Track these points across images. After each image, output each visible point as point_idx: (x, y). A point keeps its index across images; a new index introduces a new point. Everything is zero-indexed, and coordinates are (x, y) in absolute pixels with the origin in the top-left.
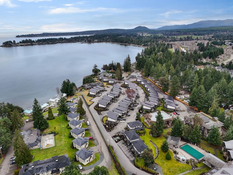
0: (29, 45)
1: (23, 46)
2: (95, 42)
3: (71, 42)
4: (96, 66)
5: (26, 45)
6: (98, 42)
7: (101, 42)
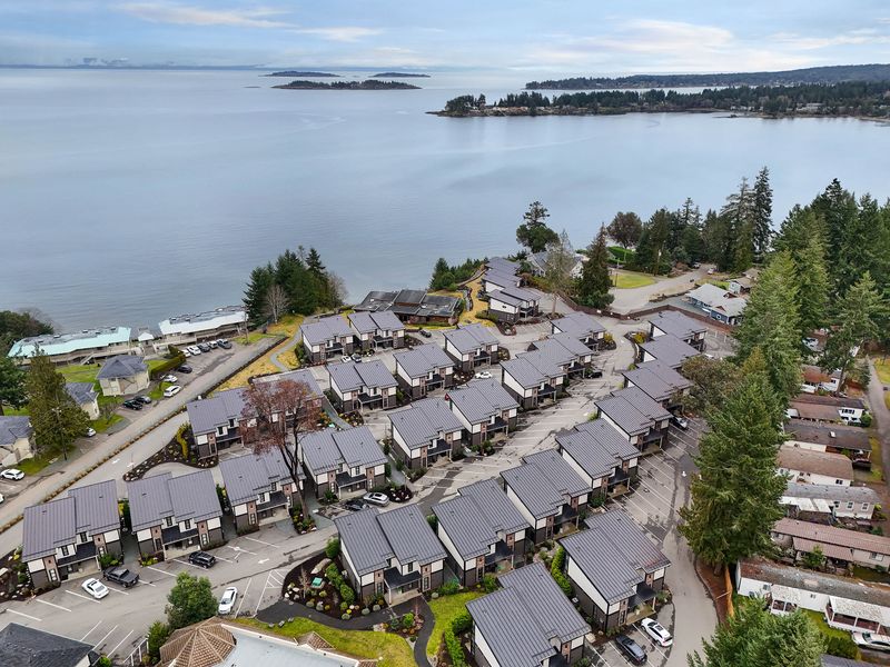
0: (523, 114)
1: (502, 115)
2: (805, 114)
3: (693, 112)
4: (539, 213)
5: (513, 114)
6: (818, 114)
7: (834, 113)
